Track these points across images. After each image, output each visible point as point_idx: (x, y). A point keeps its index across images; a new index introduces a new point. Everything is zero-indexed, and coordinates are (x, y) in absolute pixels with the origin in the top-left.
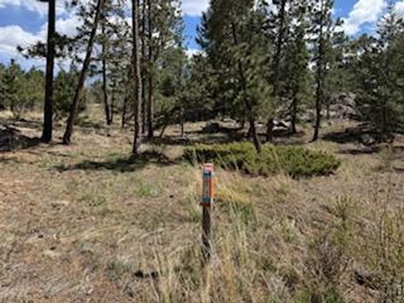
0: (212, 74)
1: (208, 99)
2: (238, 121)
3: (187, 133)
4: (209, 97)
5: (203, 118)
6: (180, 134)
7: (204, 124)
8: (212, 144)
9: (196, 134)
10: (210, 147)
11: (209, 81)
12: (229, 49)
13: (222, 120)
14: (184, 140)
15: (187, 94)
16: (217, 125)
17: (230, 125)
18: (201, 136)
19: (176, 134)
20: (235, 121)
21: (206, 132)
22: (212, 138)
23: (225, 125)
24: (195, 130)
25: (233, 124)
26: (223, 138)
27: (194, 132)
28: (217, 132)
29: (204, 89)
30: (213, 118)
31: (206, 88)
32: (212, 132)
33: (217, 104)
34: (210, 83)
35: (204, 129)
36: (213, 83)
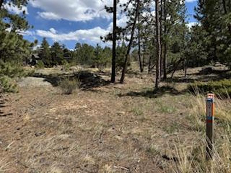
0: (206, 36)
2: (227, 66)
3: (188, 75)
4: (203, 51)
5: (199, 65)
6: (184, 75)
7: (200, 69)
8: (207, 81)
9: (195, 75)
10: (206, 84)
11: (204, 41)
12: (221, 17)
13: (214, 66)
14: (186, 79)
15: (189, 50)
16: (211, 68)
17: (221, 68)
18: (199, 76)
19: (181, 76)
20: (224, 66)
21: (202, 74)
22: (206, 78)
23: (216, 68)
24: (194, 73)
25: (223, 68)
26: (215, 77)
27: (194, 74)
28: (211, 73)
29: (201, 46)
30: (207, 64)
32: (207, 74)
33: (210, 55)
34: (205, 42)
35: (200, 71)
36: (207, 41)
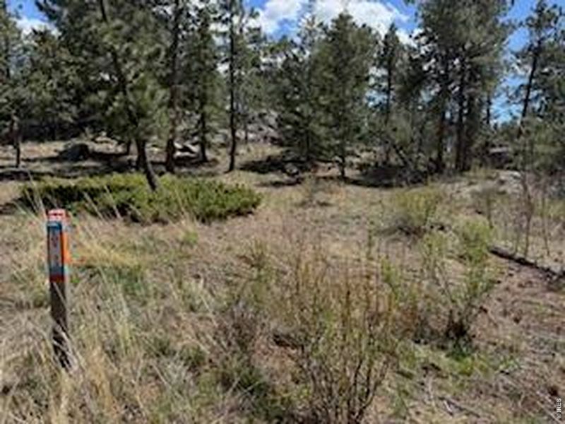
0: (68, 64)
1: (65, 105)
2: (120, 143)
3: (28, 160)
4: (65, 101)
5: (57, 137)
6: (14, 162)
7: (60, 146)
8: (75, 177)
9: (46, 163)
10: (72, 183)
11: (65, 75)
13: (93, 140)
14: (21, 172)
15: (23, 92)
16: (86, 147)
17: (108, 149)
18: (57, 166)
19: (6, 163)
20: (115, 142)
21: (65, 159)
22: (74, 169)
23: (98, 148)
24: (44, 155)
25: (112, 147)
26: (95, 168)
27: (42, 160)
28: (85, 159)
29: (55, 86)
30: (76, 135)
31: (59, 85)
32: (77, 160)
33: (83, 114)
34: (67, 78)
35: (61, 153)
36: (71, 78)
